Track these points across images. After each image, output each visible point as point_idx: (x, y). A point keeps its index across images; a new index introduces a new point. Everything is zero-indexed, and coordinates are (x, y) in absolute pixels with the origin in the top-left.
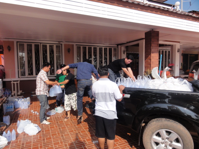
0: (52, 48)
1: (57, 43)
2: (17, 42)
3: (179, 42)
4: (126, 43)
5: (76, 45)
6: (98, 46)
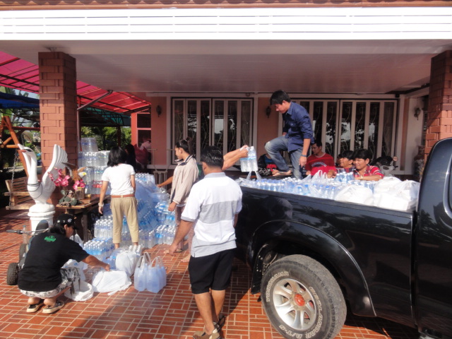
1: (244, 96)
2: (172, 98)
6: (340, 99)
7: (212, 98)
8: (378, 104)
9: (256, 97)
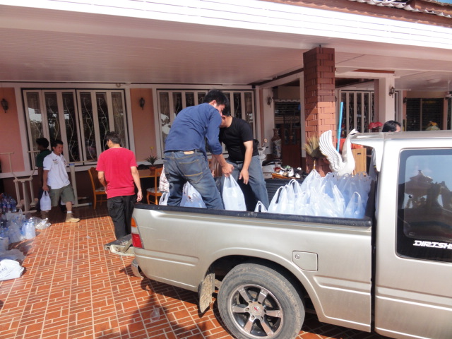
0: (104, 99)
1: (114, 86)
2: (22, 89)
3: (393, 72)
4: (271, 79)
5: (157, 89)
7: (76, 89)
8: (239, 94)
9: (127, 87)
